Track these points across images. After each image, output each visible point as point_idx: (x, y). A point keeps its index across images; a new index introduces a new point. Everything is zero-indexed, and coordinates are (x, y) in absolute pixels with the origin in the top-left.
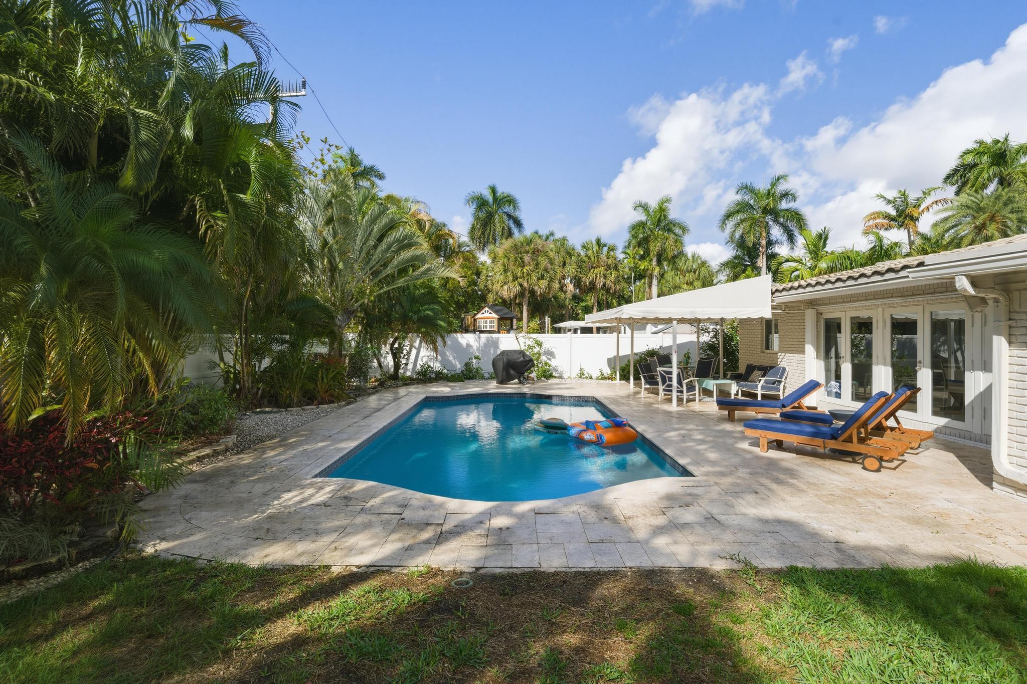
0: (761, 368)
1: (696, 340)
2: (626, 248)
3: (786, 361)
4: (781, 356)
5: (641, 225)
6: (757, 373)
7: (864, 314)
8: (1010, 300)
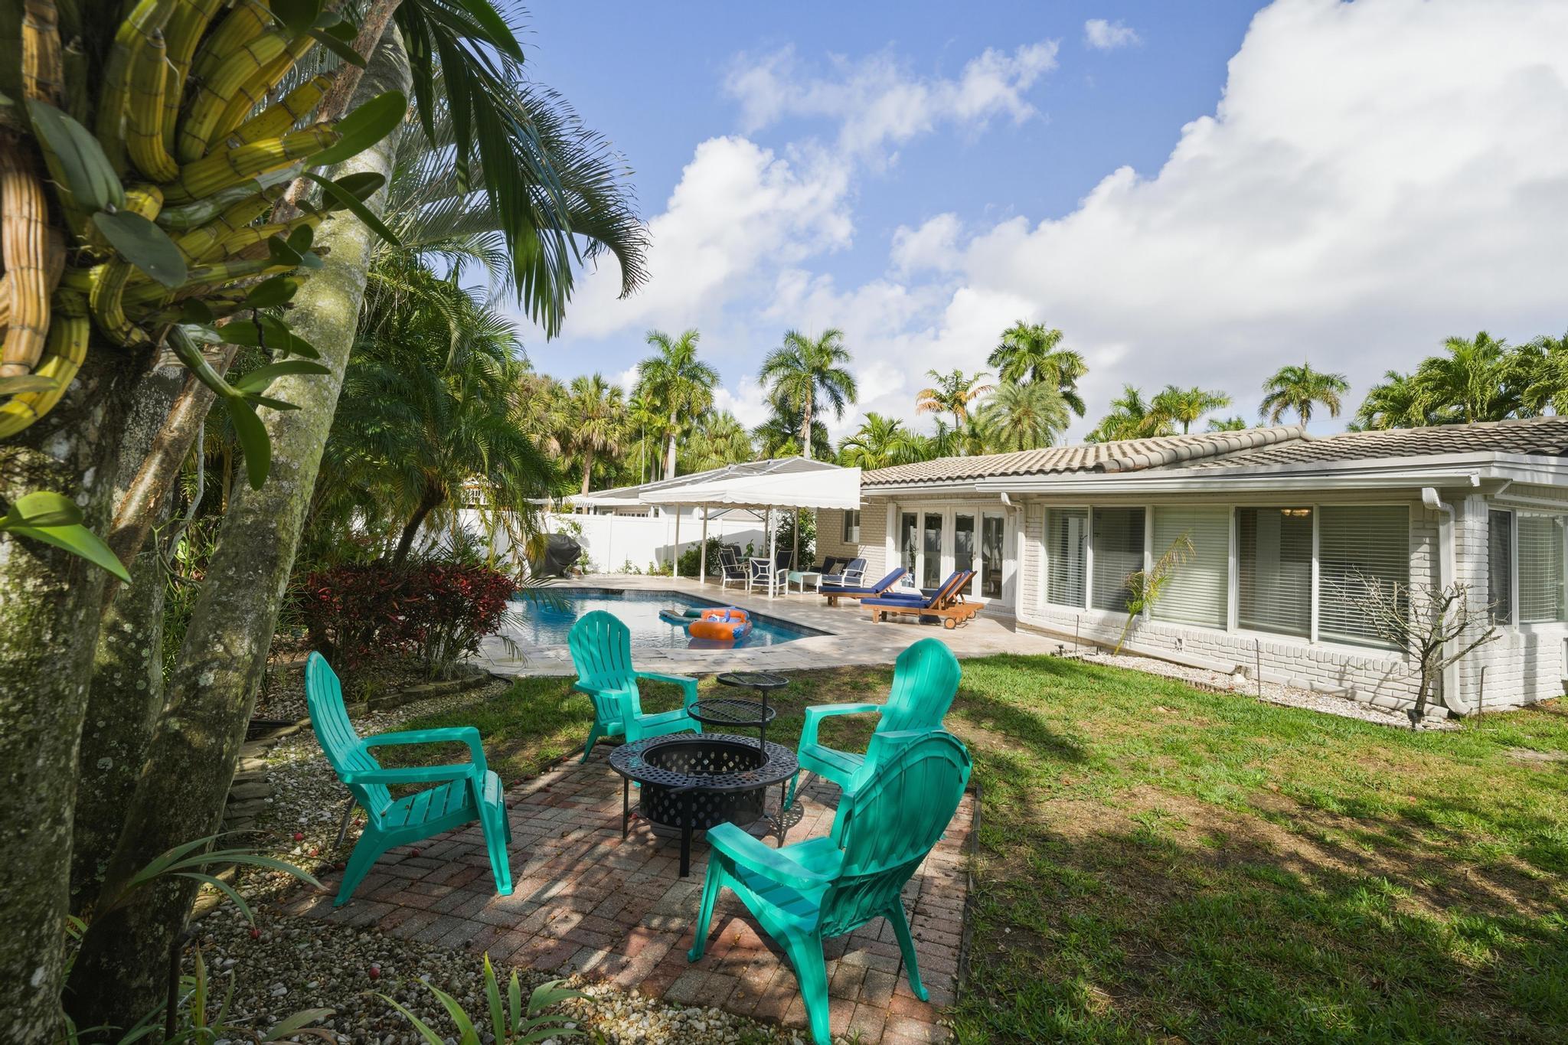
0: (840, 561)
1: (764, 530)
2: (634, 393)
3: (865, 552)
4: (861, 548)
5: (659, 364)
6: (837, 566)
7: (932, 511)
8: (1027, 512)
